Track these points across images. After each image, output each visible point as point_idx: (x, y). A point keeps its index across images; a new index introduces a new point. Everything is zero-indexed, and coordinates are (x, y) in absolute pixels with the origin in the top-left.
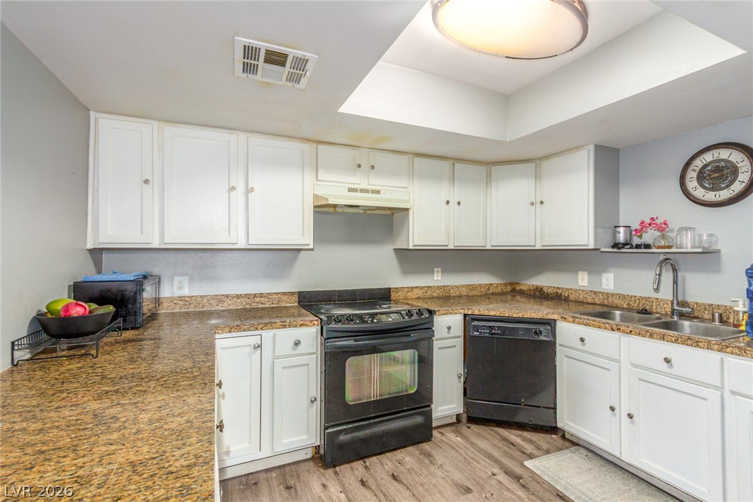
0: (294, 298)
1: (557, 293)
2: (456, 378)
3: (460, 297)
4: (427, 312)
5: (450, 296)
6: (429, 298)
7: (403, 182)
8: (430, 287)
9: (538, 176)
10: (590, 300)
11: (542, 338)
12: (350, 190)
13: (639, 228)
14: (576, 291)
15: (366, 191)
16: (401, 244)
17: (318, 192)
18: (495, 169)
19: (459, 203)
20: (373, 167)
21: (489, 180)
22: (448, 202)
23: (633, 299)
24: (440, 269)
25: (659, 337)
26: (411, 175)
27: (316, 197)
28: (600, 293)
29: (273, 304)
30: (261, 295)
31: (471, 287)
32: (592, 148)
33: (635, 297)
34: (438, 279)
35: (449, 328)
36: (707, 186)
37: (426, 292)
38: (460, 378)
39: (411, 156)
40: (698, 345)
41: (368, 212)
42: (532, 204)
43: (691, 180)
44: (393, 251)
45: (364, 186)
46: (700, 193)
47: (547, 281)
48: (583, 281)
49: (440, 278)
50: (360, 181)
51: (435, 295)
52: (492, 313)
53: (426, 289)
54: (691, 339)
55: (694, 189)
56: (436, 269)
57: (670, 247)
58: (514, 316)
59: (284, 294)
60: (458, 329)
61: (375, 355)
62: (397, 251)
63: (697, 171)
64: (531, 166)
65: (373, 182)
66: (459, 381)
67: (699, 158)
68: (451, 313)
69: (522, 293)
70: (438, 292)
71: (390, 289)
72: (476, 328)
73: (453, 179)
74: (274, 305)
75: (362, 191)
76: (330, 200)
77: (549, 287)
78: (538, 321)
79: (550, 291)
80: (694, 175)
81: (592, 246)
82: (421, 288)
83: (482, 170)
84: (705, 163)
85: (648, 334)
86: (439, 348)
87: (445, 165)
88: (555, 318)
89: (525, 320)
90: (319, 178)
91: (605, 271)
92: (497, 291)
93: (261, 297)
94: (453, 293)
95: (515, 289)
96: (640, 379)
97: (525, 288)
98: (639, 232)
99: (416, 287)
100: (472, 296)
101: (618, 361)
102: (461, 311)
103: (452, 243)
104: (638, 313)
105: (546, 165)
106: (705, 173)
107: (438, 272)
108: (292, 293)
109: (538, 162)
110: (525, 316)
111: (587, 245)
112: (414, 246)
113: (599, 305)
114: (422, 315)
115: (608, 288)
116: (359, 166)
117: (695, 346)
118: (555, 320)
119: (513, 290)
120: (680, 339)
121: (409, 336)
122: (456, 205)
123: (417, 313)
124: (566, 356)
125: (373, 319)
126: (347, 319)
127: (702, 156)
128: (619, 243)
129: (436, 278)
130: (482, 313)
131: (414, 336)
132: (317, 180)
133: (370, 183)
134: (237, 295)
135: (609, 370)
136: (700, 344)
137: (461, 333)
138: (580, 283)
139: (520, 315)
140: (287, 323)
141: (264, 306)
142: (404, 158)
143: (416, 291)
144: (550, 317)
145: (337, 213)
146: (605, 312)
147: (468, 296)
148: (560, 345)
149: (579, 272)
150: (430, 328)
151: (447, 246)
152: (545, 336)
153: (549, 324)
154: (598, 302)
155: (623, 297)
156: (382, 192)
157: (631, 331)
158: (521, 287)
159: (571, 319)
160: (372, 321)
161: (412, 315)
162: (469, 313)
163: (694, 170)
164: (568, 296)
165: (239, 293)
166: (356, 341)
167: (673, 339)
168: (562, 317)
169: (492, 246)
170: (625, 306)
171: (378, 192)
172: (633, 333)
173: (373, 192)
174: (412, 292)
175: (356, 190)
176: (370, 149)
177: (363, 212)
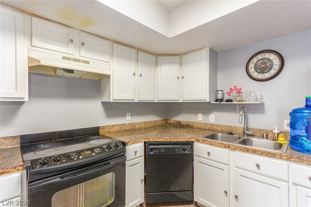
0: (16, 141)
1: (188, 124)
2: (140, 182)
3: (141, 128)
4: (121, 144)
5: (135, 129)
6: (124, 131)
7: (107, 58)
8: (124, 124)
9: (181, 64)
10: (203, 128)
11: (186, 152)
12: (64, 58)
13: (230, 91)
14: (197, 123)
15: (79, 61)
16: (105, 100)
17: (33, 56)
18: (159, 58)
19: (141, 75)
20: (83, 44)
21: (156, 64)
22: (134, 74)
23: (224, 127)
24: (130, 114)
25: (252, 152)
26: (112, 54)
27: (30, 59)
28: (208, 124)
31: (146, 123)
32: (208, 49)
33: (225, 126)
34: (129, 120)
35: (136, 152)
36: (259, 71)
37: (122, 128)
38: (142, 182)
39: (112, 42)
40: (274, 157)
41: (83, 77)
42: (178, 78)
43: (251, 68)
44: (101, 103)
45: (76, 56)
46: (255, 75)
47: (183, 118)
48: (199, 118)
49: (130, 119)
50: (73, 52)
51: (127, 129)
52: (160, 140)
53: (122, 126)
54: (271, 153)
55: (253, 73)
56: (127, 114)
57: (242, 101)
58: (172, 141)
60: (141, 152)
61: (81, 184)
62: (103, 103)
63: (254, 64)
64: (177, 58)
65: (84, 55)
66: (142, 184)
67: (255, 57)
68: (137, 142)
69: (170, 124)
70: (129, 127)
71: (99, 127)
72: (152, 150)
73: (137, 61)
75: (75, 60)
76: (41, 61)
77: (184, 121)
78: (185, 143)
79: (184, 123)
80: (253, 65)
81: (208, 101)
82: (119, 125)
83: (153, 57)
84: (258, 59)
85: (246, 150)
86: (130, 166)
87: (133, 51)
88: (193, 141)
89: (179, 143)
90: (33, 44)
91: (210, 113)
92: (159, 124)
94: (137, 127)
95: (167, 122)
96: (241, 175)
97: (172, 122)
98: (229, 94)
99: (116, 125)
100: (147, 128)
101: (228, 165)
102: (143, 140)
103: (137, 98)
104: (228, 134)
105: (185, 57)
106: (258, 65)
107: (129, 115)
108: (14, 137)
109: (180, 56)
110: (178, 141)
111: (206, 100)
112: (114, 100)
113: (208, 130)
114: (118, 147)
115: (212, 121)
116: (72, 41)
117: (273, 157)
118: (193, 142)
119: (166, 123)
120: (264, 153)
121: (109, 163)
122: (139, 76)
123: (114, 146)
124: (199, 162)
125: (79, 156)
126: (54, 161)
127: (257, 56)
128: (219, 99)
129: (127, 119)
130: (155, 140)
131: (112, 162)
132: (32, 46)
133: (81, 55)
135: (223, 170)
136: (276, 156)
137: (143, 154)
138: (199, 119)
139: (176, 140)
142: (107, 43)
143: (115, 127)
144: (191, 140)
145: (56, 76)
146: (213, 134)
147: (145, 128)
148: (196, 156)
149: (198, 114)
150: (124, 155)
151: (134, 100)
152: (188, 151)
153: (190, 144)
154: (207, 129)
155: (219, 126)
156: (90, 63)
157: (236, 148)
158: (170, 122)
159: (202, 141)
160: (78, 158)
161: (111, 148)
162: (148, 141)
163: (253, 63)
164: (193, 125)
166: (62, 178)
167: (260, 153)
168: (197, 140)
169: (158, 101)
170: (220, 130)
171: (88, 63)
172: (237, 149)
173: (84, 62)
174: (113, 128)
175: (69, 59)
176: (81, 30)
177: (79, 77)
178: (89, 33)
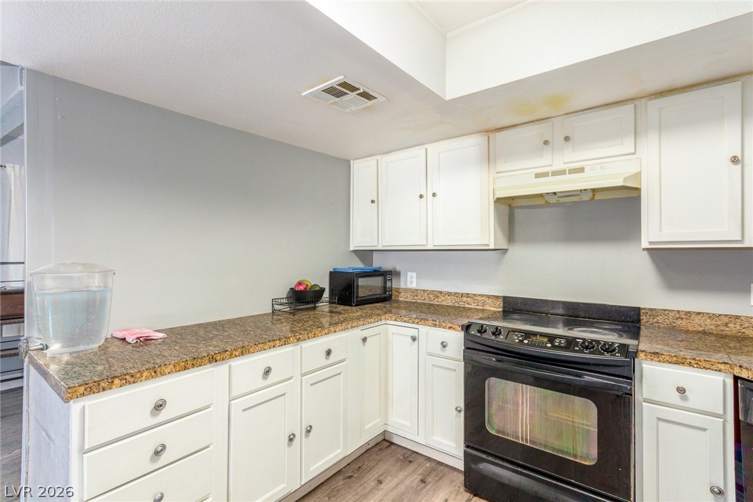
0: (499, 303)
7: (626, 146)
12: (538, 176)
15: (562, 172)
20: (567, 139)
26: (643, 131)
29: (478, 305)
30: (468, 295)
37: (726, 326)
39: (644, 101)
41: (598, 197)
45: (558, 165)
50: (551, 161)
59: (489, 297)
65: (571, 158)
71: (640, 307)
74: (479, 307)
75: (555, 173)
90: (498, 170)
93: (467, 297)
108: (497, 297)
112: (650, 243)
116: (547, 143)
125: (525, 339)
132: (496, 173)
133: (568, 160)
134: (448, 293)
140: (437, 323)
141: (470, 306)
145: (548, 204)
156: (586, 170)
165: (450, 290)
171: (581, 170)
173: (573, 171)
174: (687, 319)
175: (545, 175)
176: (566, 114)
177: (588, 199)
178: (582, 111)
